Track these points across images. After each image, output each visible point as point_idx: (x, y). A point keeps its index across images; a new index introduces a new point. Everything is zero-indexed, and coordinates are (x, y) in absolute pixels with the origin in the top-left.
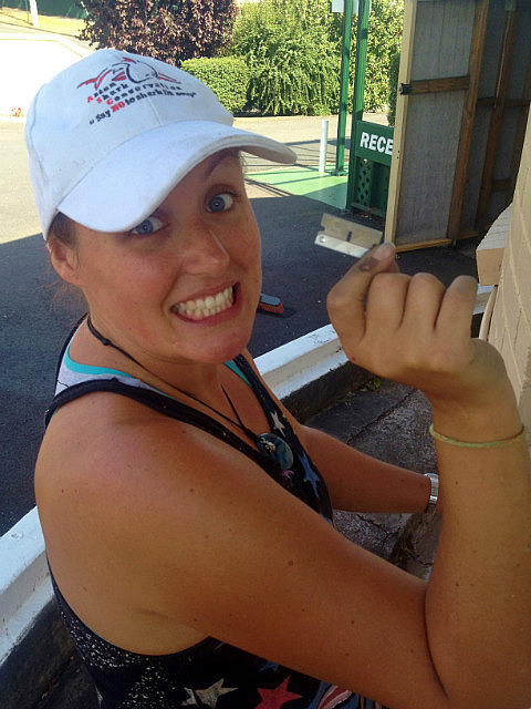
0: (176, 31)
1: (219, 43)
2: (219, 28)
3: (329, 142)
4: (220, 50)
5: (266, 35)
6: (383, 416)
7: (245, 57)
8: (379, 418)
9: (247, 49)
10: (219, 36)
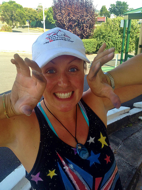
0: (79, 32)
1: (90, 35)
2: (90, 31)
3: (118, 60)
4: (90, 37)
5: (102, 33)
6: (133, 134)
7: (96, 39)
8: (132, 135)
9: (97, 37)
10: (90, 34)
